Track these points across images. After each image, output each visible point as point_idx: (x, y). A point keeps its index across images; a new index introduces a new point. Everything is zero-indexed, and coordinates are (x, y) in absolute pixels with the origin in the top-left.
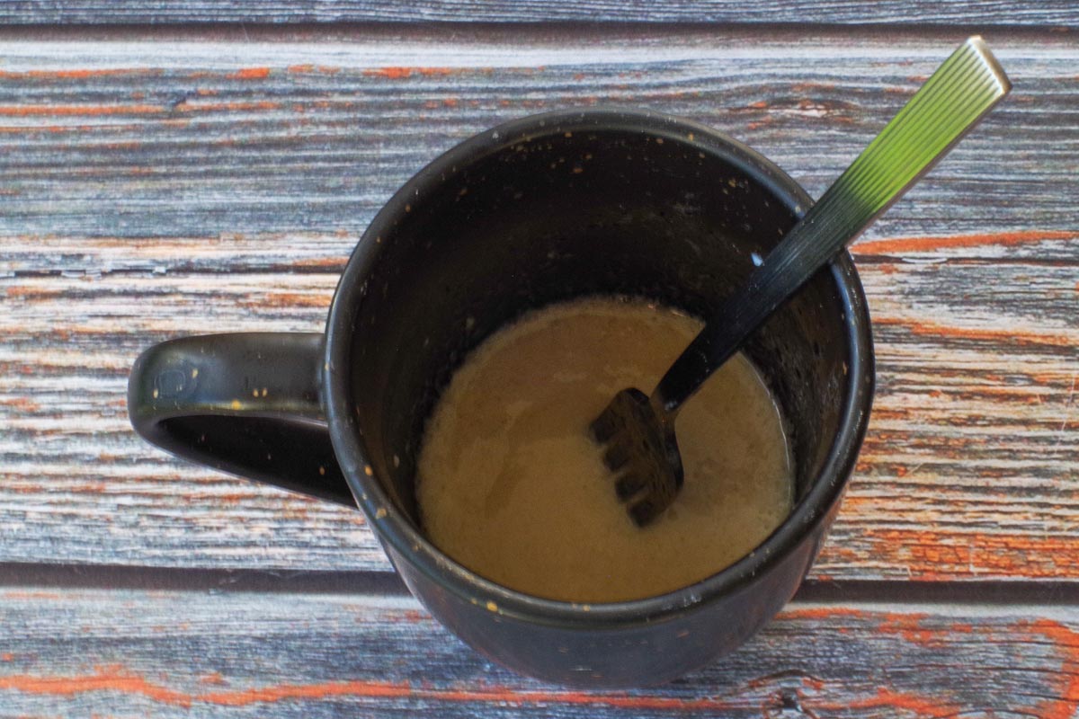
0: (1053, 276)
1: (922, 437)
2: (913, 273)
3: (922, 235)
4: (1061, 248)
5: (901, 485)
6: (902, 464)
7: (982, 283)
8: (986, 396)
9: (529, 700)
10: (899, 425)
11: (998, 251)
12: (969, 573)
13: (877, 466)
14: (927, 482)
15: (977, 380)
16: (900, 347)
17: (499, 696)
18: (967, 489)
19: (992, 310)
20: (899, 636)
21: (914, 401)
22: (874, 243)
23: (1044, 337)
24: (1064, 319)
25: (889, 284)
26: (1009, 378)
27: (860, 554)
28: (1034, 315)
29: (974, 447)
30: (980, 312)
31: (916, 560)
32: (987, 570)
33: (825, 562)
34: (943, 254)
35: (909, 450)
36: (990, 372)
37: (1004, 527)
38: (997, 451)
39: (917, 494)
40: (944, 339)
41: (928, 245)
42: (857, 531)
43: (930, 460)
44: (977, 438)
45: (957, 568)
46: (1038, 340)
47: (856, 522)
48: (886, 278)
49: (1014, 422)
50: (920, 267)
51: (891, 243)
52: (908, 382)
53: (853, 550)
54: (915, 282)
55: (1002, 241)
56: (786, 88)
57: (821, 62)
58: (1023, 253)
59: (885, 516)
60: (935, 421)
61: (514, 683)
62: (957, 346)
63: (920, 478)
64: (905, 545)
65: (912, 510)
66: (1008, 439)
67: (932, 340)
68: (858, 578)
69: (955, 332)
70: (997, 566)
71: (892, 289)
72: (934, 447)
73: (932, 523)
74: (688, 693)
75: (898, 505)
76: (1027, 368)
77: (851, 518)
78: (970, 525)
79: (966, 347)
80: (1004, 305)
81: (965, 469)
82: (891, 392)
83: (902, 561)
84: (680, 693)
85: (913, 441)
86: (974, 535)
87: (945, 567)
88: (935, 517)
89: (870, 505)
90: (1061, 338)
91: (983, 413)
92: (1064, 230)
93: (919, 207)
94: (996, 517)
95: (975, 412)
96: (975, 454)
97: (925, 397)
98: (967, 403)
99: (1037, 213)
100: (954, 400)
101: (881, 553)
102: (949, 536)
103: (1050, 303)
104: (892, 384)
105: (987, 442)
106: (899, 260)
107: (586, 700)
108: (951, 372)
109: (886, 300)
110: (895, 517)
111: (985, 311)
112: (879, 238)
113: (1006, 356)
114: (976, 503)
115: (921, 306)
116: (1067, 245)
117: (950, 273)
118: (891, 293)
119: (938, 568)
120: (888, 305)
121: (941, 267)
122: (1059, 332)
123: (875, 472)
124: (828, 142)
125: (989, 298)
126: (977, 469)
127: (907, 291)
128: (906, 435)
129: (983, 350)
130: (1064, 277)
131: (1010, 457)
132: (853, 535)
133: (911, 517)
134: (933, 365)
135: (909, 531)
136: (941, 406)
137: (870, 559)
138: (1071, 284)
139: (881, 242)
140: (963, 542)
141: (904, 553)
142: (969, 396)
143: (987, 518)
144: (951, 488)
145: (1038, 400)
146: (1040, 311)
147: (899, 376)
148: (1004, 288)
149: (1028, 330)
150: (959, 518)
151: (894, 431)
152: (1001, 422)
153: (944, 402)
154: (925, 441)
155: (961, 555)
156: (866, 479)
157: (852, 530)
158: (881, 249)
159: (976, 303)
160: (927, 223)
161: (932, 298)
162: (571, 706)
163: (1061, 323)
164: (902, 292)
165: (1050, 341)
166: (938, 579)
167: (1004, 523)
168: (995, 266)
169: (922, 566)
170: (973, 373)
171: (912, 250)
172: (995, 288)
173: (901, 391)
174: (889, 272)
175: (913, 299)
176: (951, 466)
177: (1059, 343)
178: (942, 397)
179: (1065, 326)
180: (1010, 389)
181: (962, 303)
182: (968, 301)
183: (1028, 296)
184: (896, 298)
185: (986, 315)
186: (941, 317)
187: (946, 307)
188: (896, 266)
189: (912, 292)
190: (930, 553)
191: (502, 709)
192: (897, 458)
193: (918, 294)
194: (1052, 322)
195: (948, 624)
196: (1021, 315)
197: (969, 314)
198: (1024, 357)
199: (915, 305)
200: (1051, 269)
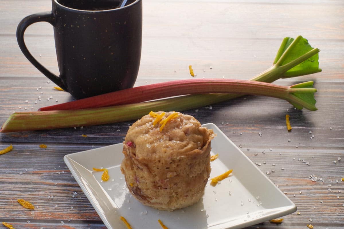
10: (37, 197)
12: (49, 218)
18: (51, 206)
20: (29, 227)
37: (58, 212)
43: (43, 202)
45: (45, 218)
48: (39, 176)
53: (21, 214)
54: (45, 177)
56: (23, 150)
57: (31, 147)
67: (48, 185)
85: (39, 199)
87: (42, 217)
88: (42, 210)
94: (56, 210)
95: (55, 195)
97: (44, 193)
124: (30, 157)
187: (51, 180)
189: (44, 178)
195: (41, 226)
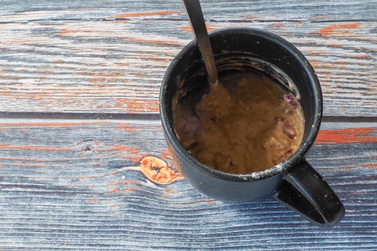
0: (175, 24)
1: (133, 71)
2: (133, 23)
3: (136, 12)
4: (177, 16)
5: (125, 85)
6: (126, 79)
7: (153, 26)
8: (152, 59)
9: (13, 148)
11: (158, 17)
13: (119, 80)
14: (133, 85)
15: (150, 55)
16: (127, 45)
17: (4, 147)
19: (155, 34)
21: (131, 61)
22: (121, 15)
23: (171, 42)
24: (177, 36)
25: (125, 27)
26: (159, 54)
27: (112, 106)
28: (168, 35)
29: (148, 74)
30: (152, 34)
31: (129, 107)
32: (149, 110)
33: (101, 108)
34: (142, 18)
35: (128, 75)
36: (154, 52)
38: (155, 75)
39: (130, 88)
40: (141, 43)
41: (138, 15)
42: (111, 99)
44: (149, 72)
46: (169, 43)
47: (112, 96)
49: (160, 67)
50: (135, 21)
51: (126, 14)
52: (129, 55)
55: (160, 14)
58: (166, 17)
59: (120, 95)
60: (136, 67)
61: (8, 143)
62: (145, 45)
63: (131, 83)
64: (126, 103)
65: (128, 93)
66: (158, 72)
68: (111, 112)
69: (144, 40)
70: (153, 109)
71: (126, 28)
72: (136, 74)
73: (134, 96)
74: (59, 146)
75: (124, 91)
76: (165, 51)
77: (110, 95)
78: (145, 97)
79: (147, 45)
80: (159, 32)
81: (145, 81)
82: (124, 58)
83: (124, 108)
84: (57, 146)
86: (146, 100)
89: (116, 91)
90: (176, 42)
91: (151, 64)
92: (179, 10)
93: (136, 4)
96: (148, 76)
98: (146, 61)
99: (171, 5)
100: (143, 60)
101: (118, 105)
102: (139, 100)
103: (173, 32)
104: (124, 56)
105: (152, 73)
106: (129, 20)
107: (29, 148)
108: (142, 52)
109: (124, 31)
110: (123, 95)
111: (154, 34)
112: (123, 13)
113: (159, 48)
114: (147, 91)
115: (134, 33)
116: (180, 15)
117: (144, 23)
118: (126, 29)
119: (135, 110)
120: (124, 33)
121: (141, 21)
122: (175, 40)
123: (118, 81)
125: (155, 30)
126: (148, 81)
127: (130, 28)
128: (128, 71)
129: (152, 46)
130: (178, 24)
131: (158, 77)
132: (110, 100)
133: (128, 95)
134: (137, 50)
135: (127, 99)
136: (139, 62)
137: (115, 107)
138: (180, 26)
139: (124, 14)
140: (143, 102)
141: (125, 105)
142: (147, 59)
143: (151, 95)
144: (140, 86)
145: (168, 60)
146: (170, 34)
147: (127, 54)
148: (159, 28)
149: (166, 40)
150: (142, 95)
151: (124, 70)
152: (157, 67)
153: (140, 61)
154: (133, 72)
155: (142, 106)
156: (115, 84)
157: (110, 99)
158: (124, 16)
159: (151, 32)
160: (137, 8)
161: (138, 30)
162: (25, 150)
163: (176, 38)
164: (129, 29)
165: (172, 43)
166: (135, 113)
167: (155, 96)
168: (157, 21)
169: (130, 109)
170: (148, 52)
171: (132, 17)
172: (157, 28)
173: (127, 58)
174: (126, 23)
175: (132, 31)
176: (141, 80)
177: (175, 44)
178: (139, 60)
179: (177, 39)
180: (159, 57)
181: (147, 32)
182: (149, 31)
183: (167, 30)
184: (127, 31)
185: (153, 36)
186: (140, 36)
188: (128, 21)
190: (133, 105)
191: (4, 150)
192: (125, 78)
193: (134, 29)
194: (173, 37)
196: (164, 35)
197: (148, 35)
198: (164, 48)
199: (133, 33)
200: (174, 22)
